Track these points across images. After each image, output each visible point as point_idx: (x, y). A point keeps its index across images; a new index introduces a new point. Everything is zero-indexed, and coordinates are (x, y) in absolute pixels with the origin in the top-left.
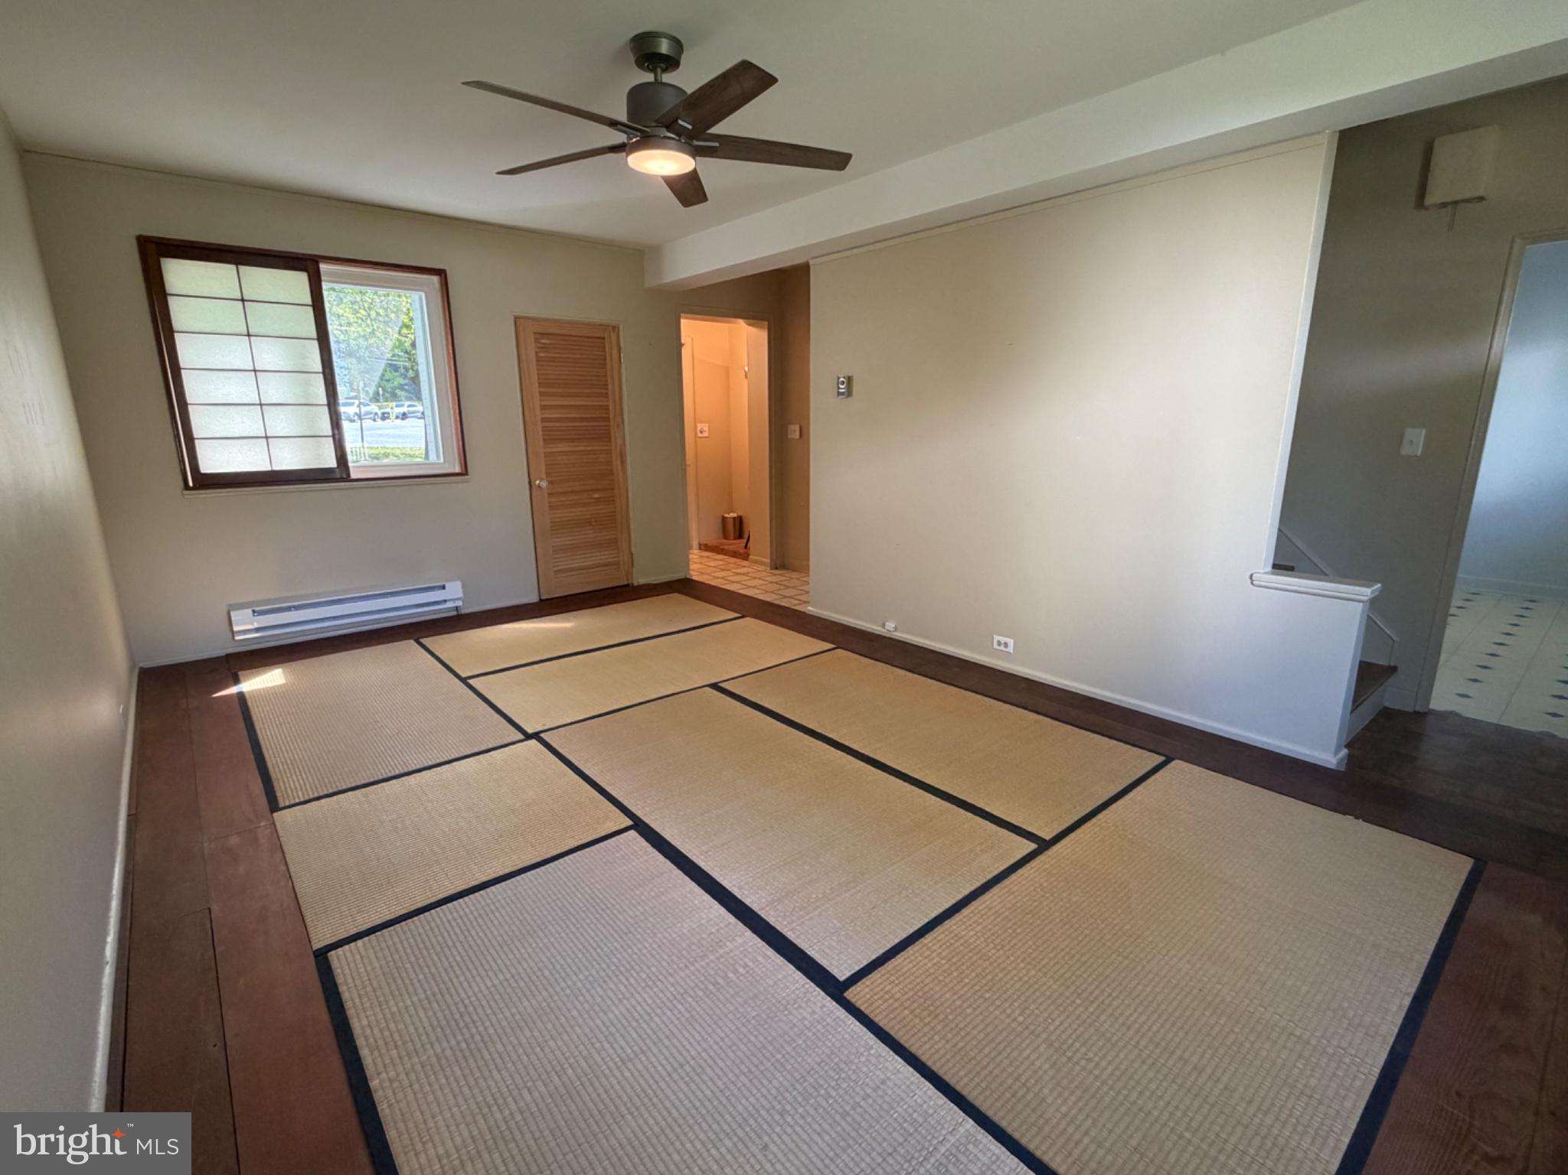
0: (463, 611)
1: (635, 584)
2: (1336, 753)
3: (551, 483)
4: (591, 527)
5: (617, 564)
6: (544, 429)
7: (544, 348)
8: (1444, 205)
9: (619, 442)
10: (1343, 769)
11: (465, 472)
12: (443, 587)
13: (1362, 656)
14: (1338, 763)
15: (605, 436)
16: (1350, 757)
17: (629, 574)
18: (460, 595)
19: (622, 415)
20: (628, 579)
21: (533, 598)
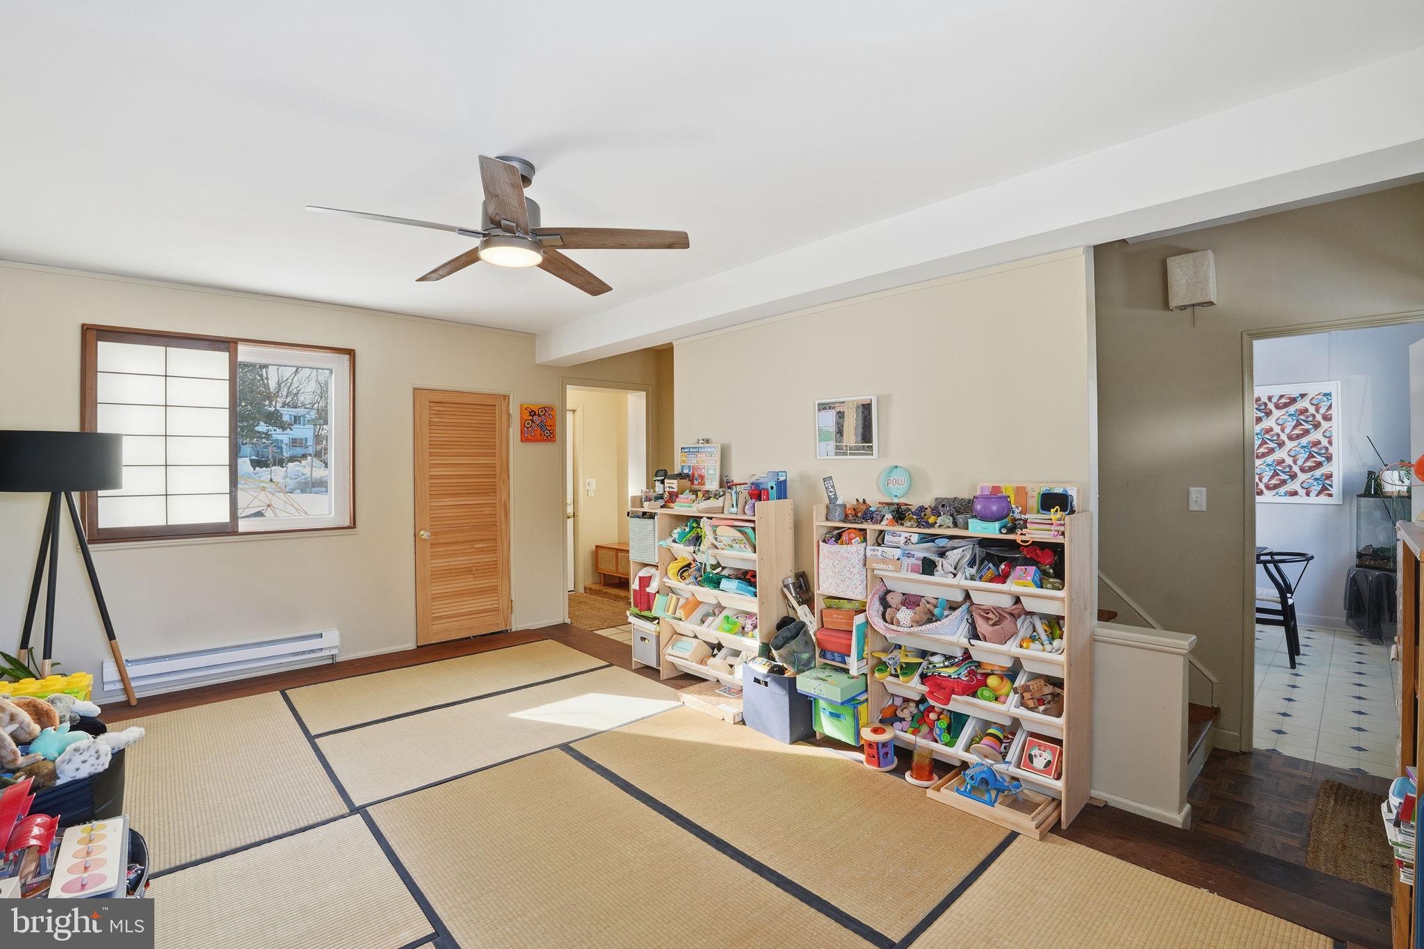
0: (339, 659)
1: (514, 630)
2: (1180, 810)
3: (434, 534)
4: (472, 575)
5: (496, 610)
6: (431, 486)
7: (438, 414)
8: (1183, 308)
9: (504, 496)
10: (1188, 827)
11: (353, 525)
12: (321, 636)
13: (1189, 700)
14: (1185, 821)
15: (491, 490)
16: (1194, 808)
17: (507, 620)
18: (337, 643)
19: (508, 471)
20: (506, 626)
21: (410, 645)
